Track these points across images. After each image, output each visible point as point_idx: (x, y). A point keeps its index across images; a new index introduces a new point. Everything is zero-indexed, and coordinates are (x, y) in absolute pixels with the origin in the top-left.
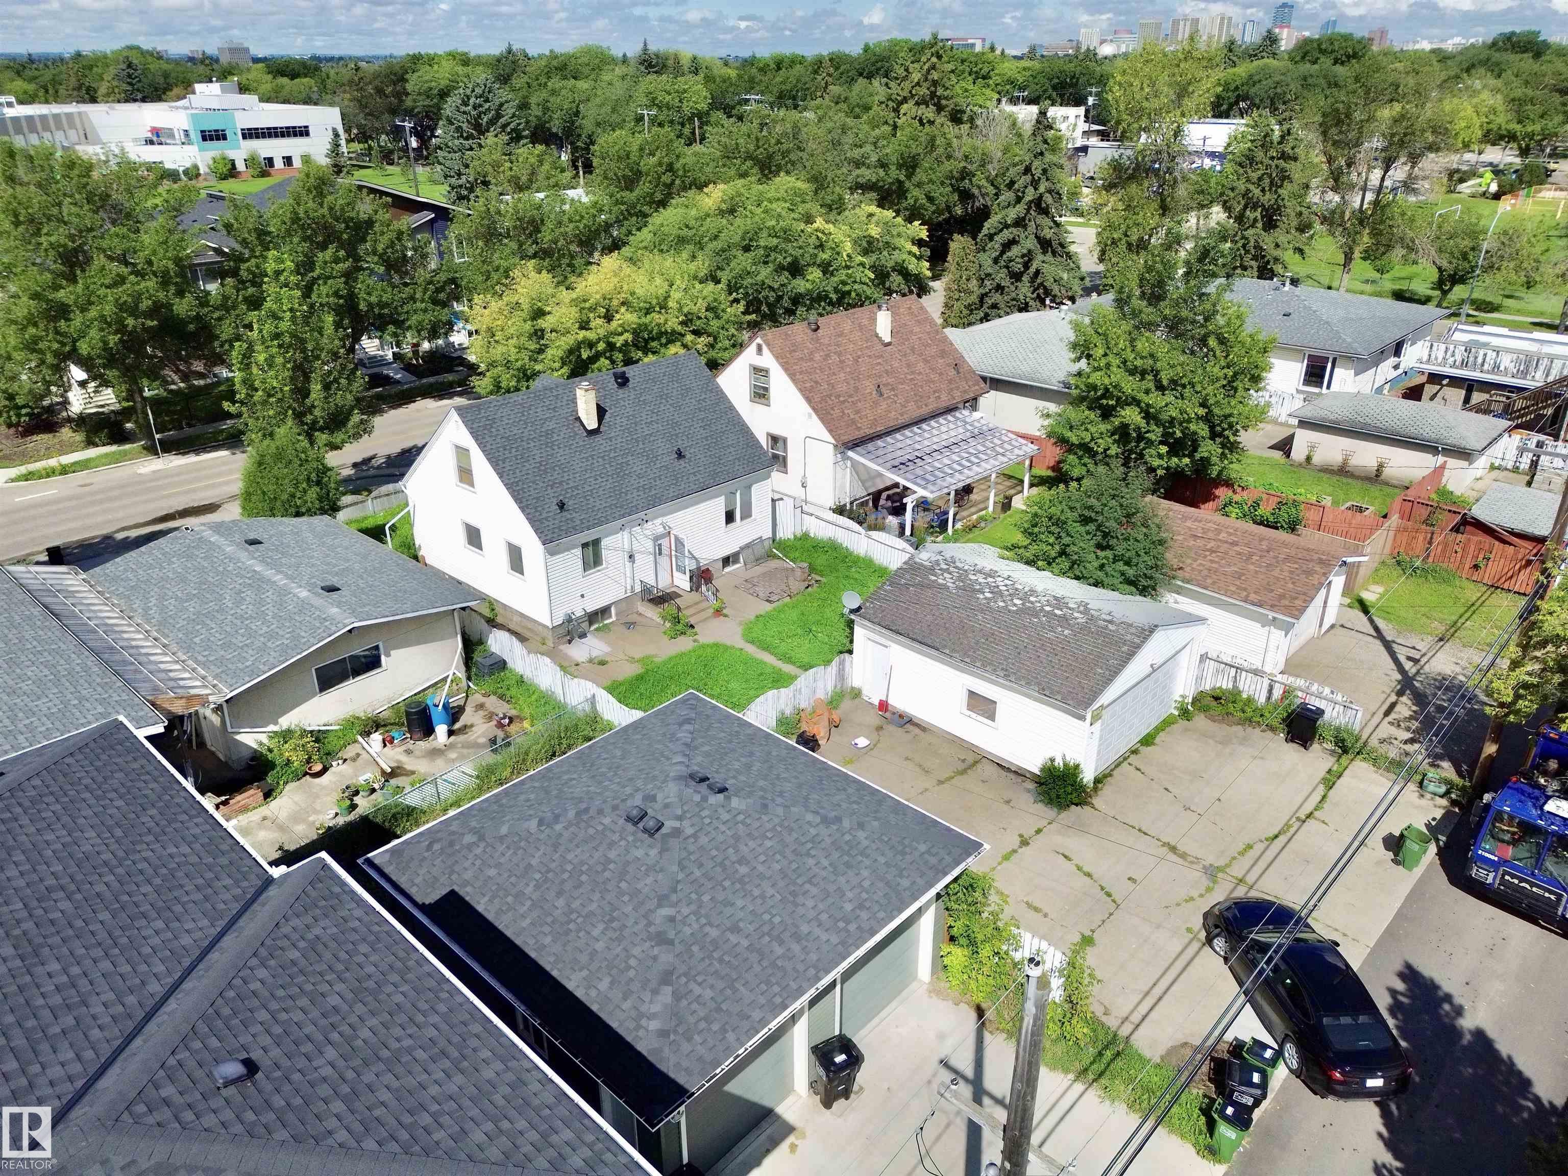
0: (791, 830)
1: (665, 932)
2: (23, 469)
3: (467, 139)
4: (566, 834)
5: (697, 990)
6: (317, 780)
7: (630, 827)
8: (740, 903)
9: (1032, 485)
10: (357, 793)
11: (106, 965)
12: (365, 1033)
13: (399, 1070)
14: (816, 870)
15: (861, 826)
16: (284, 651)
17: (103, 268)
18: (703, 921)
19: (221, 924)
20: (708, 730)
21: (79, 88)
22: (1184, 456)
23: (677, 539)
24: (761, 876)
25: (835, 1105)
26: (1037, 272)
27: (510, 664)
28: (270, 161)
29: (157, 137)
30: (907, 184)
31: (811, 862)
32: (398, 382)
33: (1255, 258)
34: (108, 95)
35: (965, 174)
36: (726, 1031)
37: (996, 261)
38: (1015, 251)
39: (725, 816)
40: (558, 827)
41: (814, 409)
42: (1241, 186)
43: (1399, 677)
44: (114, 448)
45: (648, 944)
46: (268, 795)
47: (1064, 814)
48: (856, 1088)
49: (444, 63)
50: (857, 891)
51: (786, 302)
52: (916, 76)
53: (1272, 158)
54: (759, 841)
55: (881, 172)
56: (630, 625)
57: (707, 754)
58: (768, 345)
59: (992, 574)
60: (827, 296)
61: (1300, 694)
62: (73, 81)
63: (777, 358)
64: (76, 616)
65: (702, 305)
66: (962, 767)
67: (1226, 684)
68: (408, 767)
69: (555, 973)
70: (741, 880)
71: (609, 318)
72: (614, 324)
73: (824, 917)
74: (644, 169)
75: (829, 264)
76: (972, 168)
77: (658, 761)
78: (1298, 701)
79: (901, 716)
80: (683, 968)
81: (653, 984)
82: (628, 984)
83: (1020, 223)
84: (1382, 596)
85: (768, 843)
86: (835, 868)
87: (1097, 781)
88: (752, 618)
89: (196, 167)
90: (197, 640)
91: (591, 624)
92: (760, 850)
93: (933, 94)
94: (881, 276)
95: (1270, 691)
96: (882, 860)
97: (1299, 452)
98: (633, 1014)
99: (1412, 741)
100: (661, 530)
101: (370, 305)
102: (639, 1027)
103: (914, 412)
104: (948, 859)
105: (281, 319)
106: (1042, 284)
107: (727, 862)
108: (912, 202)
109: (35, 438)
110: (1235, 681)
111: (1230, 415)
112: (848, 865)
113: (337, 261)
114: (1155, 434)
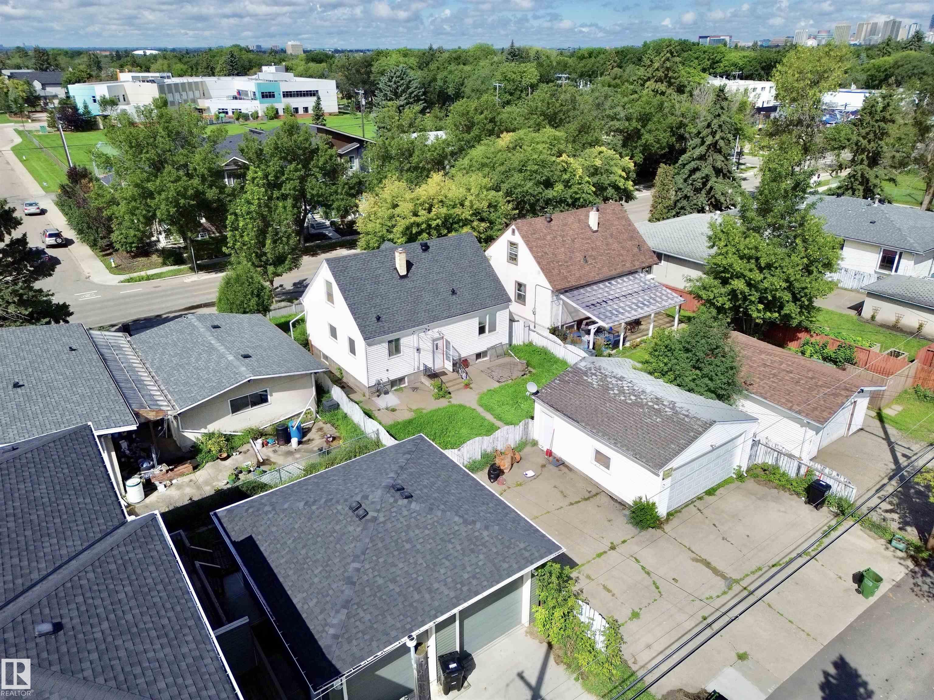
0: (442, 525)
1: (352, 577)
2: (127, 277)
3: (389, 100)
4: (317, 513)
5: (362, 614)
6: (223, 462)
7: (350, 513)
8: (401, 565)
9: (681, 321)
10: (241, 472)
11: (16, 561)
12: (129, 617)
13: (137, 640)
14: (451, 551)
15: (487, 528)
16: (212, 389)
17: (170, 172)
18: (376, 573)
19: (86, 544)
20: (419, 459)
21: (207, 68)
22: (775, 312)
23: (447, 341)
24: (418, 551)
25: (451, 693)
26: (711, 188)
27: (341, 406)
28: (296, 110)
29: (239, 95)
30: (643, 131)
31: (450, 546)
32: (330, 238)
33: (861, 184)
34: (220, 71)
35: (682, 125)
36: (373, 641)
37: (685, 180)
38: (698, 175)
39: (405, 513)
40: (314, 508)
41: (541, 269)
42: (854, 138)
43: (893, 467)
44: (176, 267)
45: (342, 583)
46: (196, 468)
47: (644, 533)
48: (466, 684)
49: (394, 56)
50: (474, 567)
51: (541, 203)
52: (656, 65)
53: (877, 121)
54: (421, 530)
55: (627, 124)
56: (415, 389)
57: (411, 474)
58: (518, 229)
59: (621, 379)
60: (565, 201)
61: (817, 474)
62: (205, 64)
63: (523, 237)
64: (116, 360)
65: (485, 204)
66: (587, 495)
67: (770, 461)
68: (272, 460)
69: (289, 593)
70: (405, 552)
71: (430, 211)
72: (433, 213)
73: (449, 580)
74: (476, 121)
75: (568, 181)
76: (685, 121)
77: (381, 474)
78: (816, 478)
79: (558, 460)
80: (357, 600)
81: (338, 607)
82: (325, 604)
83: (702, 158)
84: (900, 413)
85: (427, 532)
86: (464, 552)
87: (669, 514)
88: (485, 390)
89: (257, 113)
90: (172, 379)
91: (392, 387)
92: (421, 536)
93: (666, 76)
94: (600, 189)
95: (799, 468)
96: (495, 550)
97: (867, 313)
98: (323, 622)
99: (891, 511)
100: (437, 336)
101: (313, 195)
102: (324, 631)
103: (606, 272)
104: (537, 554)
105: (252, 204)
106: (713, 196)
107: (400, 541)
108: (644, 141)
109: (139, 259)
110: (777, 460)
111: (806, 288)
112: (472, 551)
113: (296, 170)
114: (755, 296)
